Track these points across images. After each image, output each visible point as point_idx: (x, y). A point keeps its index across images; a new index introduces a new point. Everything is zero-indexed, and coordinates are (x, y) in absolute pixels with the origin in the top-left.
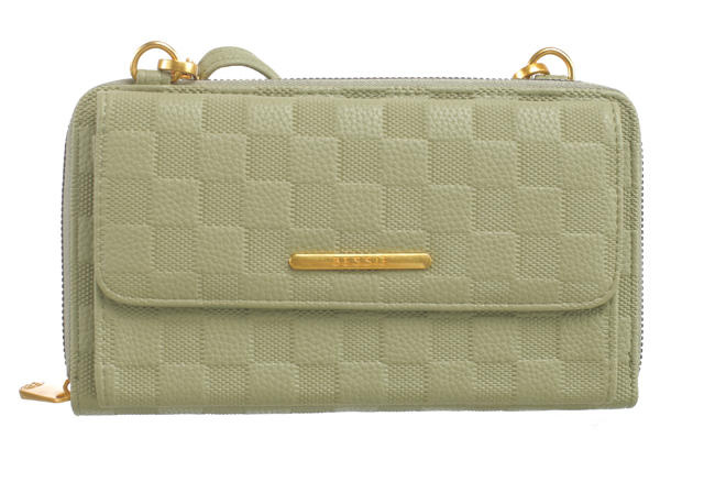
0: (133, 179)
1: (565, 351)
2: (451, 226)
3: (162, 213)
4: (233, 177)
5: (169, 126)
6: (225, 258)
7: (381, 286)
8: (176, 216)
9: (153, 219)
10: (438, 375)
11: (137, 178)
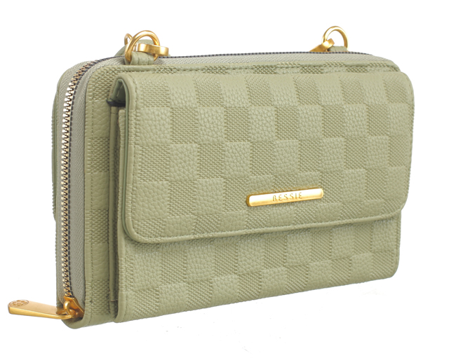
0: (158, 146)
1: (374, 246)
2: (334, 167)
3: (175, 172)
4: (218, 140)
5: (179, 103)
6: (213, 202)
7: (295, 213)
8: (184, 173)
9: (170, 176)
10: (314, 272)
11: (160, 144)
